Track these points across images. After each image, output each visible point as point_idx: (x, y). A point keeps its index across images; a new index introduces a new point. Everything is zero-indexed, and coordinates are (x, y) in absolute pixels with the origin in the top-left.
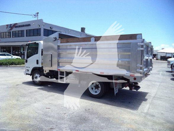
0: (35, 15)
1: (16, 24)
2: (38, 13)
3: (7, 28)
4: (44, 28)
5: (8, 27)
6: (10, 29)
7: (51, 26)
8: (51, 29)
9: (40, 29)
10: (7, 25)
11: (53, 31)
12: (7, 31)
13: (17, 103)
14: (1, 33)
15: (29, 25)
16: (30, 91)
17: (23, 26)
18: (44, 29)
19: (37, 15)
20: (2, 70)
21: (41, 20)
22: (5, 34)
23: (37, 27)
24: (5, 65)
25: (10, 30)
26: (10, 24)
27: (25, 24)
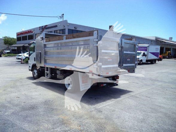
0: (60, 17)
1: (46, 26)
2: (63, 14)
4: (69, 28)
5: (40, 29)
6: (42, 30)
7: (76, 26)
8: (75, 29)
9: (65, 29)
10: (40, 27)
11: (77, 30)
12: (40, 33)
14: (35, 34)
15: (56, 26)
17: (52, 27)
19: (63, 17)
21: (66, 21)
22: (38, 35)
23: (62, 28)
26: (42, 26)
27: (53, 26)
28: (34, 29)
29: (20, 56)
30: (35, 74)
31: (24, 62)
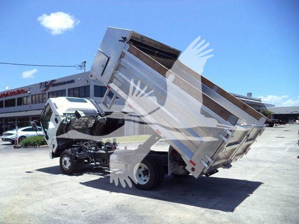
0: (80, 66)
1: (54, 81)
2: (85, 62)
3: (40, 88)
5: (42, 87)
6: (45, 88)
9: (89, 86)
10: (41, 84)
12: (41, 93)
13: (26, 198)
14: (32, 96)
15: (73, 81)
16: (51, 182)
17: (65, 83)
18: (95, 86)
19: (84, 66)
20: (26, 154)
22: (37, 96)
23: (85, 84)
24: (33, 145)
25: (45, 90)
26: (45, 81)
28: (30, 88)
29: (10, 134)
30: (65, 164)
31: (20, 146)
